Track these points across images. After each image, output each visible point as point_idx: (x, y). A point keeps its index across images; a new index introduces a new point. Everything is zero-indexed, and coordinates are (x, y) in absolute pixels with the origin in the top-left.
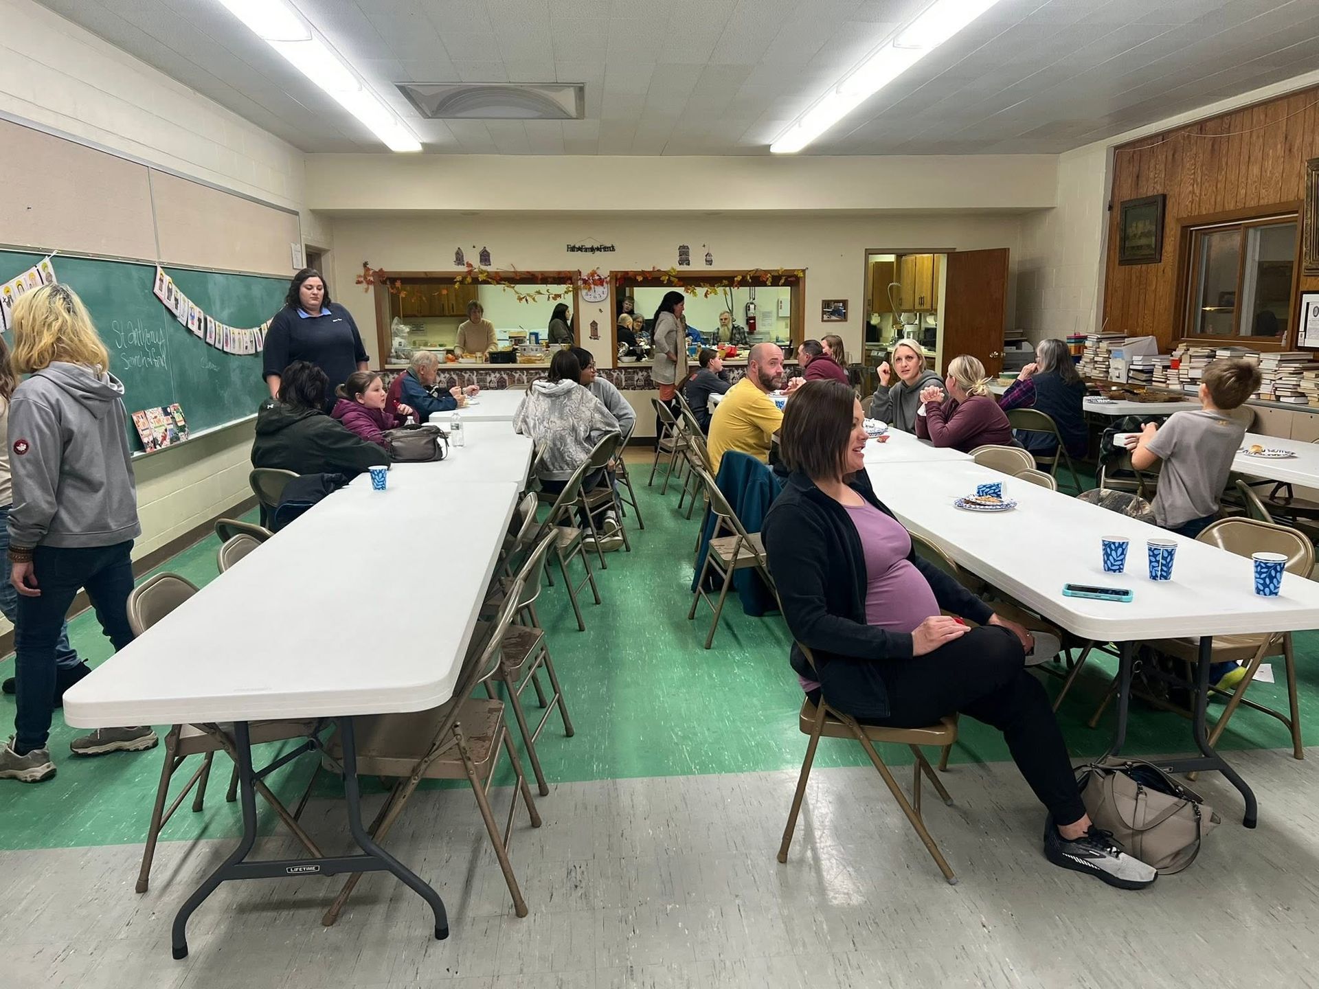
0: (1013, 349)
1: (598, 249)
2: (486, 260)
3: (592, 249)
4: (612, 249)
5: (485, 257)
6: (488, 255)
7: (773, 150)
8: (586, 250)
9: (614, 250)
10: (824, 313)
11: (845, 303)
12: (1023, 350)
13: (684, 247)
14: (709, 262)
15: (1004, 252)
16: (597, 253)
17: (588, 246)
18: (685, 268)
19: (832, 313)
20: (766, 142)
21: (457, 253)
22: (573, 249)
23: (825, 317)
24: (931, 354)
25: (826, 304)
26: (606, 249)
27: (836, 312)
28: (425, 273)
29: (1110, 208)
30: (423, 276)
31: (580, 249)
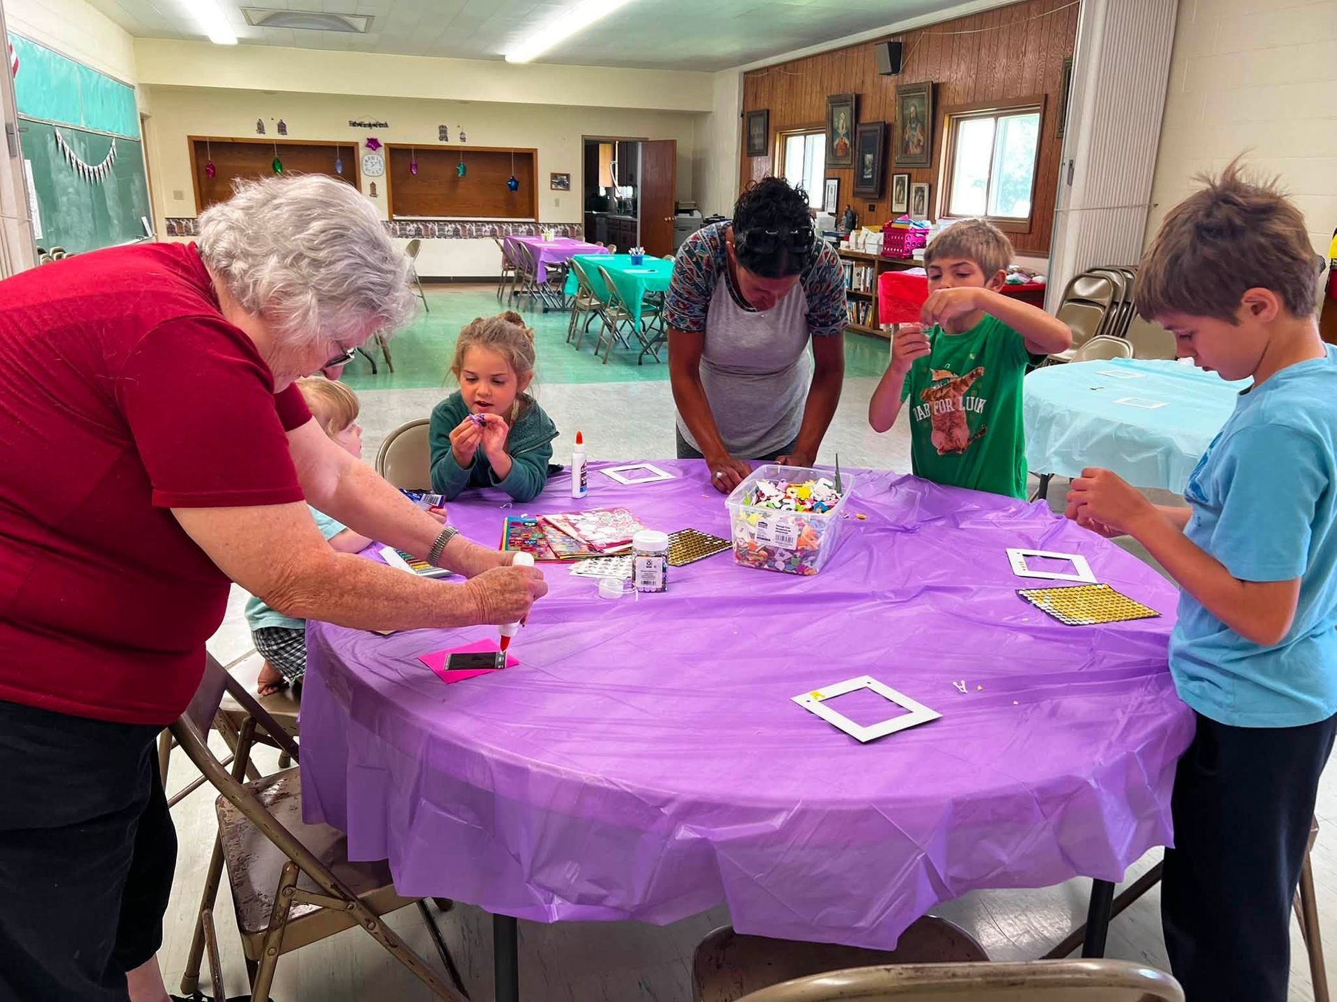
0: (687, 216)
1: (375, 125)
2: (282, 130)
3: (370, 125)
4: (386, 125)
5: (282, 128)
6: (285, 126)
7: (507, 59)
8: (365, 125)
9: (387, 126)
10: (552, 183)
11: (568, 176)
12: (694, 217)
13: (443, 127)
14: (463, 139)
15: (673, 143)
16: (374, 128)
17: (367, 122)
18: (444, 143)
19: (558, 184)
20: (501, 53)
21: (259, 124)
22: (354, 124)
23: (554, 187)
24: (634, 219)
25: (554, 176)
26: (381, 125)
27: (561, 183)
28: (232, 138)
29: (742, 115)
30: (230, 141)
31: (360, 125)
